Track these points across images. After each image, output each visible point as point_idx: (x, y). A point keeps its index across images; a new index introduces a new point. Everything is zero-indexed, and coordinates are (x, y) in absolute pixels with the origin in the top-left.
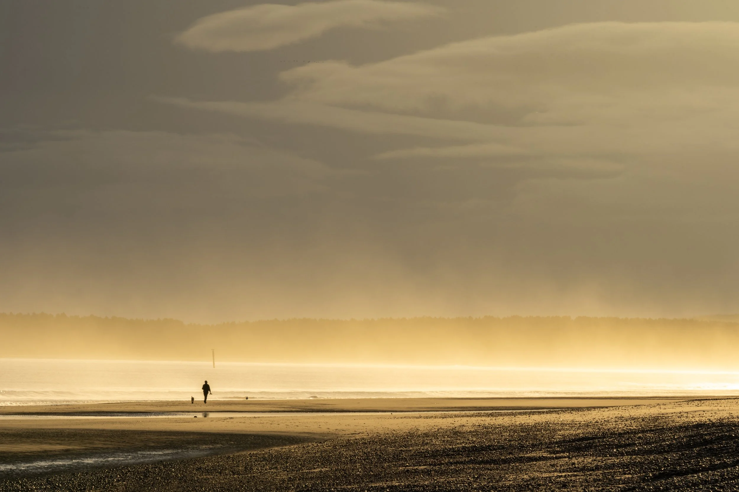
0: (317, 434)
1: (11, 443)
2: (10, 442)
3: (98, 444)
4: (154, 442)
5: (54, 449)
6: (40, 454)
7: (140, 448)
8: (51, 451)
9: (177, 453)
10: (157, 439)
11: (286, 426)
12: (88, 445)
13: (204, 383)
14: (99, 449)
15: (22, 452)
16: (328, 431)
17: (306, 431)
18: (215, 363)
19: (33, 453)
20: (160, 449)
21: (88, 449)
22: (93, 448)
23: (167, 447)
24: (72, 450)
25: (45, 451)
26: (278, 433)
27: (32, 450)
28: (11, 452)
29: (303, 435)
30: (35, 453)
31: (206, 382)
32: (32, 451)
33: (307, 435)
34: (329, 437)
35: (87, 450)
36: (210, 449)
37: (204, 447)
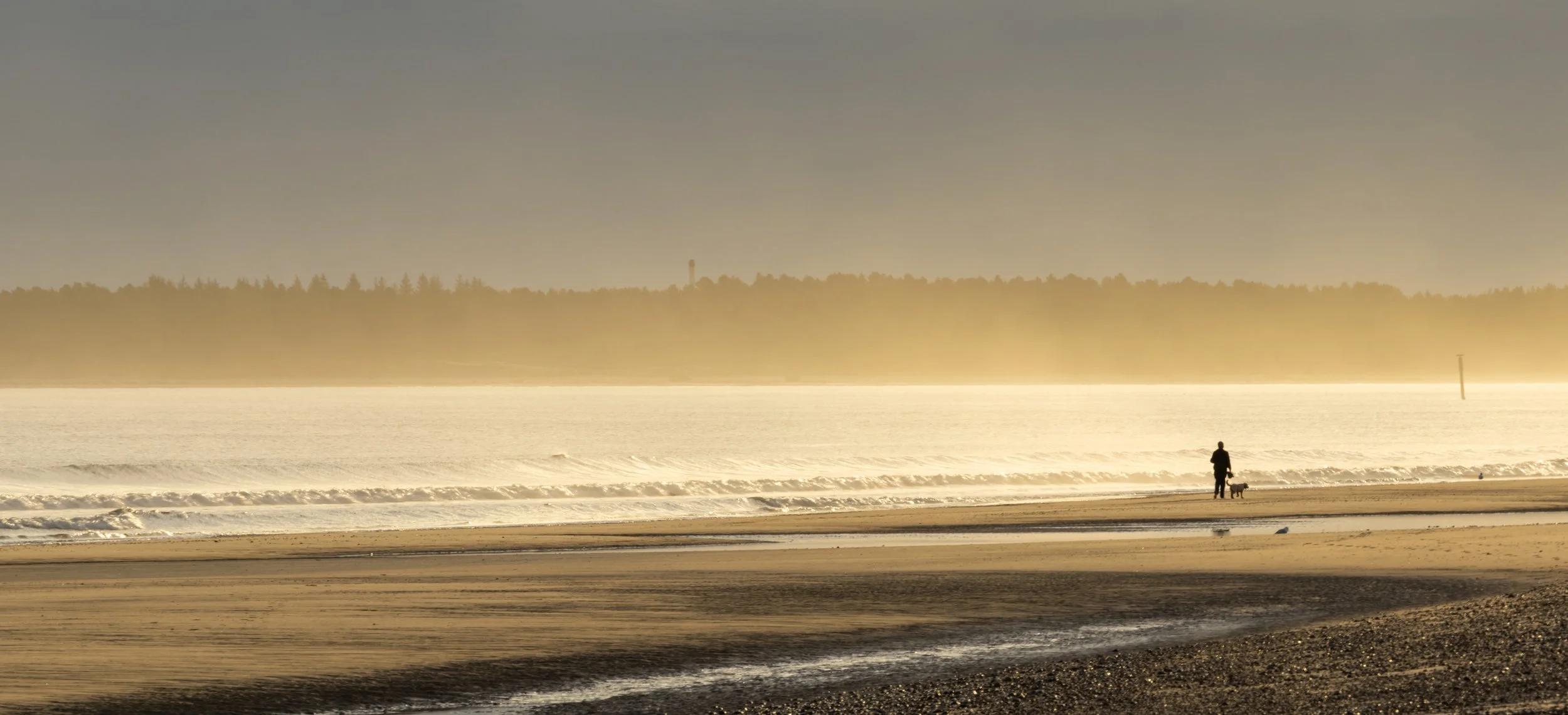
0: (1525, 572)
1: (791, 611)
2: (788, 611)
3: (995, 611)
4: (1130, 603)
5: (882, 626)
6: (842, 638)
7: (1091, 616)
8: (873, 630)
9: (1170, 628)
10: (1142, 593)
11: (1464, 554)
12: (970, 614)
13: (1217, 448)
14: (991, 621)
15: (798, 635)
16: (1553, 563)
17: (1504, 566)
18: (1466, 385)
19: (828, 636)
20: (1137, 617)
21: (963, 623)
22: (976, 620)
23: (1153, 615)
24: (925, 627)
25: (861, 631)
26: (1438, 571)
27: (829, 628)
28: (773, 635)
29: (1491, 576)
30: (833, 637)
31: (1221, 445)
32: (828, 630)
33: (1501, 576)
34: (1547, 580)
35: (961, 626)
36: (1257, 616)
37: (1245, 611)
